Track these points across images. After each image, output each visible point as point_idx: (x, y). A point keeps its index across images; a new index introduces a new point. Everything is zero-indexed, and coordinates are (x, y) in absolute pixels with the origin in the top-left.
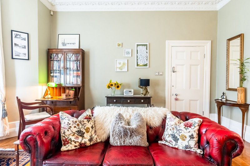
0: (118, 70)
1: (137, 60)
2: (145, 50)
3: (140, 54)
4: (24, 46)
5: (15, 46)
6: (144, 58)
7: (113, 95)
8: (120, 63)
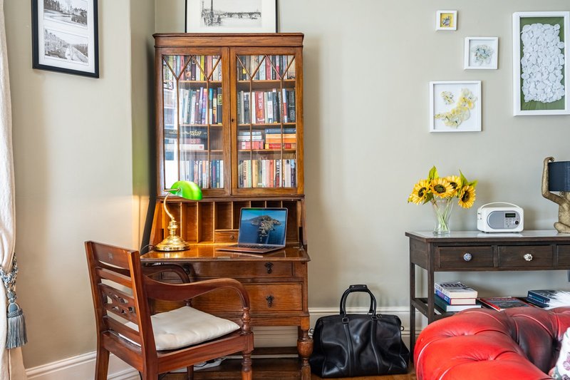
0: (443, 126)
1: (522, 85)
2: (554, 43)
3: (533, 60)
4: (78, 14)
5: (45, 12)
6: (552, 77)
7: (443, 233)
8: (448, 98)
